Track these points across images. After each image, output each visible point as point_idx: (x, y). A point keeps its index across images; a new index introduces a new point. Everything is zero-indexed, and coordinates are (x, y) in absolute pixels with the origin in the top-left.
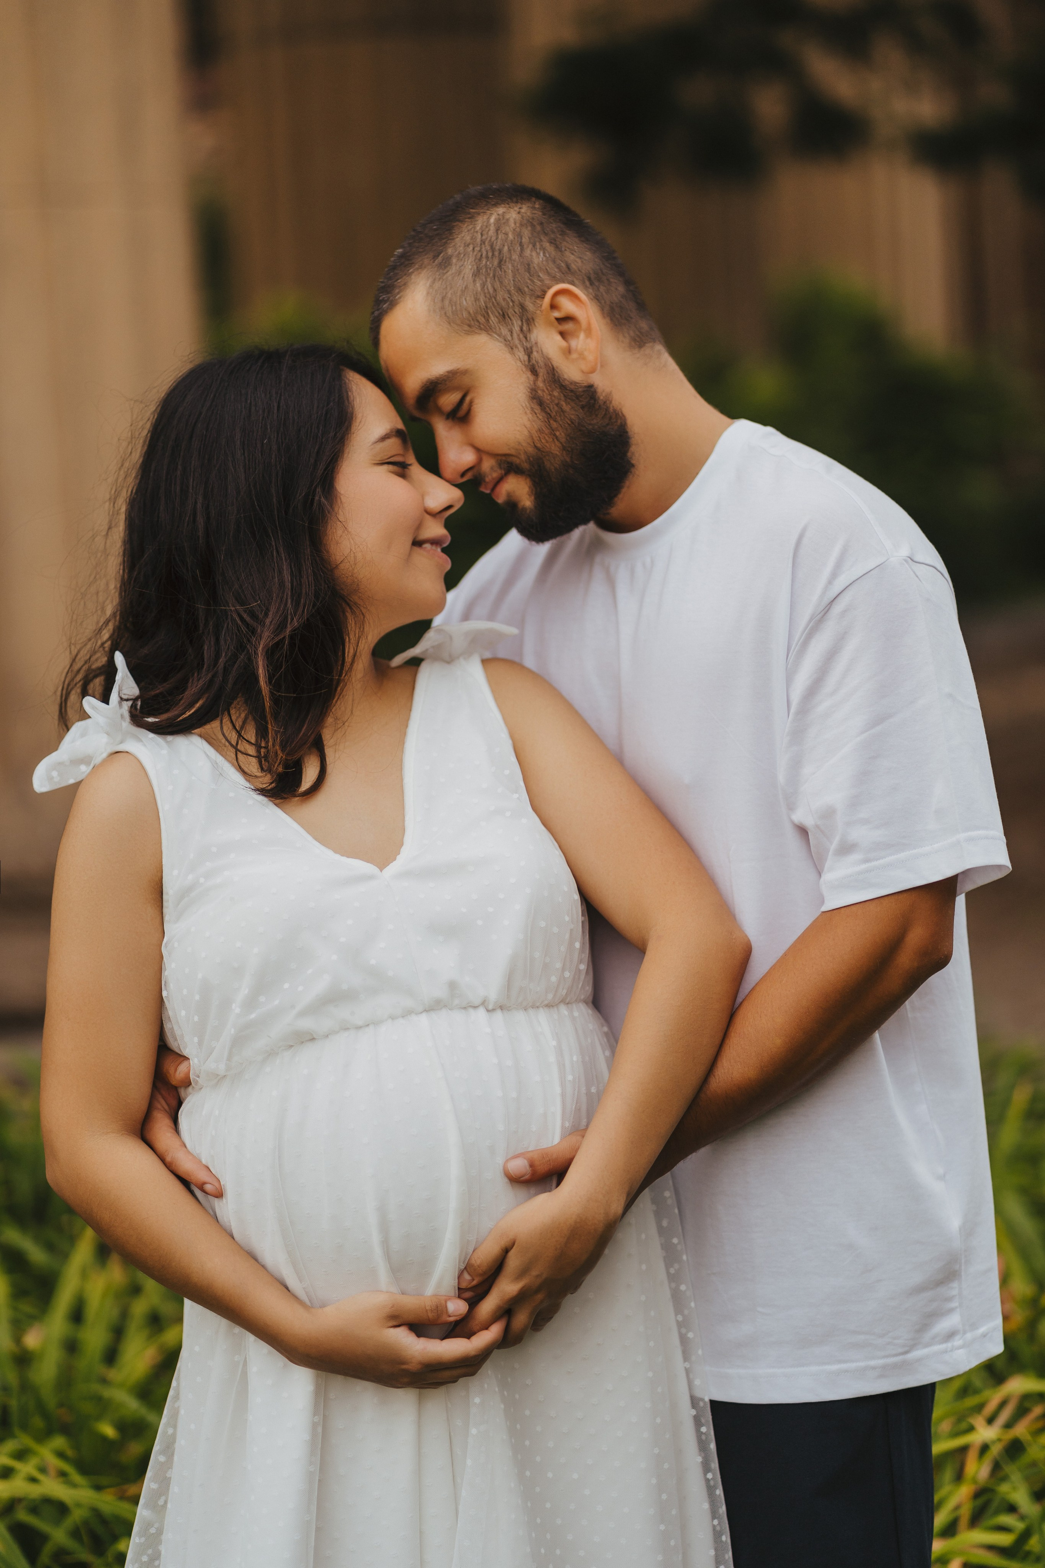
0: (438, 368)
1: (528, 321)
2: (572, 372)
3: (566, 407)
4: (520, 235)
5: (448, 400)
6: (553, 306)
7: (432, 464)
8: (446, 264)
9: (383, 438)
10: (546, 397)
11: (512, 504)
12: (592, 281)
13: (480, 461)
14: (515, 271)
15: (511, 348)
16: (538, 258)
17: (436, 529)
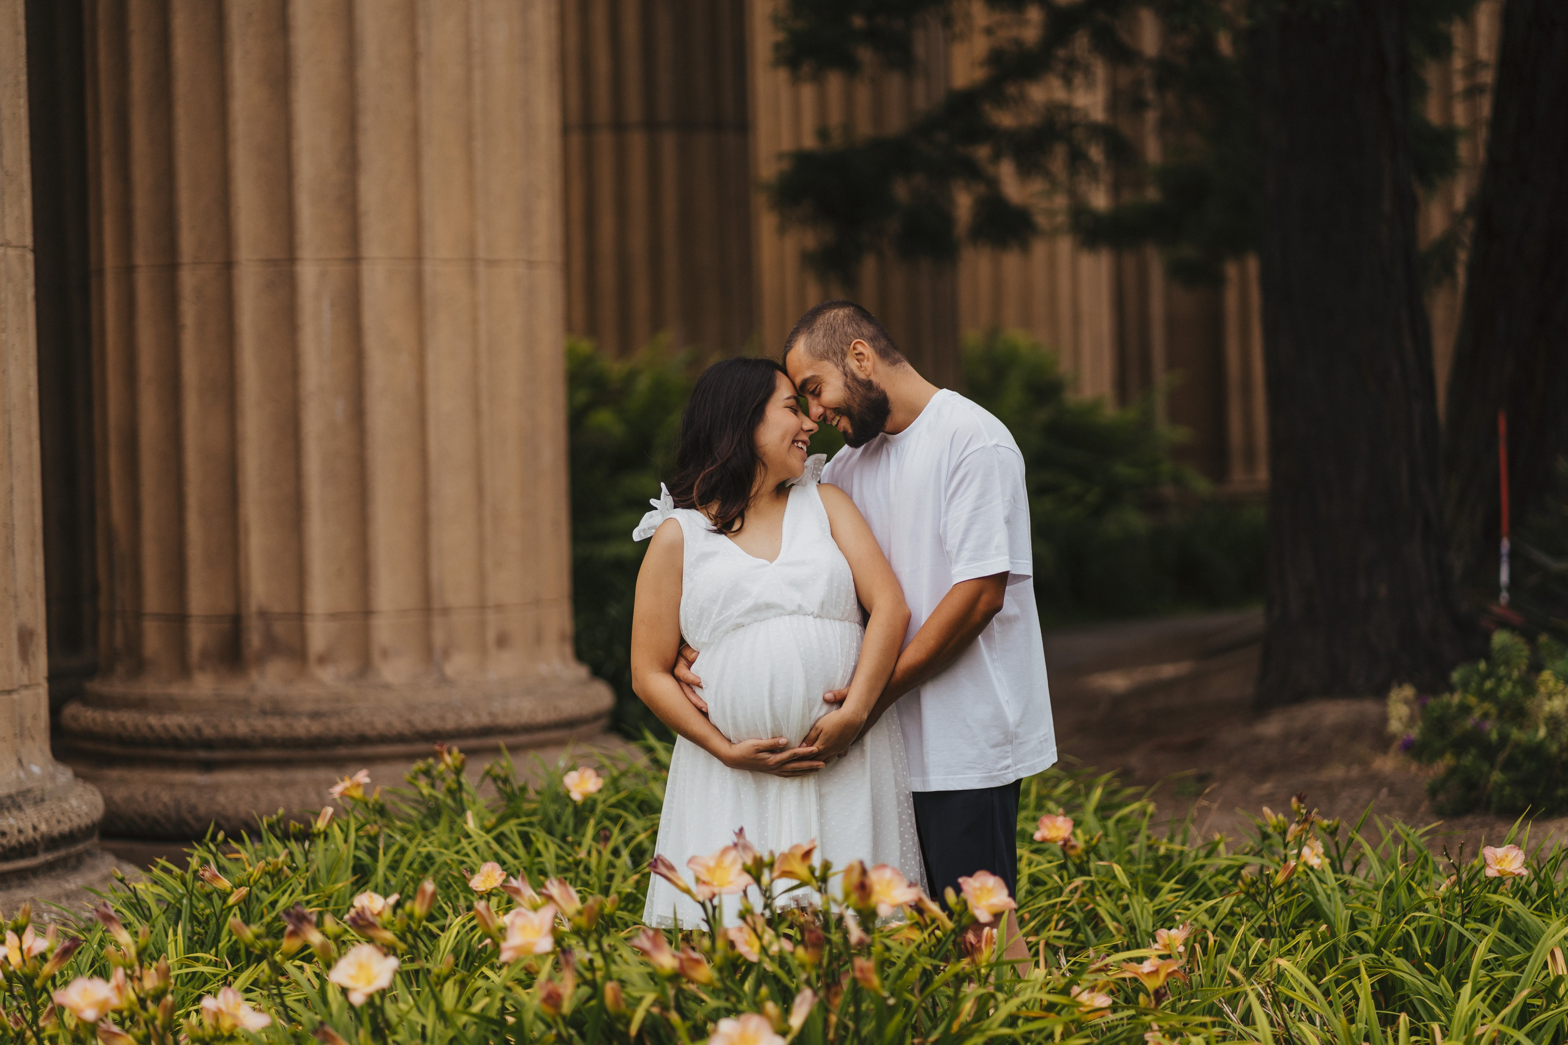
0: (808, 374)
1: (844, 355)
2: (861, 376)
3: (860, 389)
4: (843, 321)
5: (811, 387)
6: (854, 348)
7: (807, 413)
8: (812, 332)
9: (788, 398)
10: (851, 385)
11: (845, 432)
12: (872, 340)
13: (825, 411)
14: (840, 335)
15: (837, 366)
16: (849, 330)
17: (805, 437)
